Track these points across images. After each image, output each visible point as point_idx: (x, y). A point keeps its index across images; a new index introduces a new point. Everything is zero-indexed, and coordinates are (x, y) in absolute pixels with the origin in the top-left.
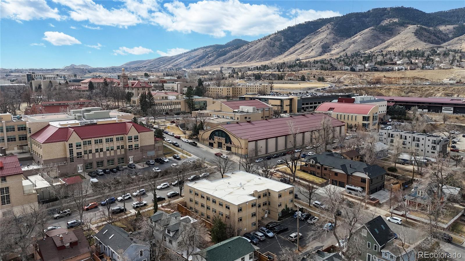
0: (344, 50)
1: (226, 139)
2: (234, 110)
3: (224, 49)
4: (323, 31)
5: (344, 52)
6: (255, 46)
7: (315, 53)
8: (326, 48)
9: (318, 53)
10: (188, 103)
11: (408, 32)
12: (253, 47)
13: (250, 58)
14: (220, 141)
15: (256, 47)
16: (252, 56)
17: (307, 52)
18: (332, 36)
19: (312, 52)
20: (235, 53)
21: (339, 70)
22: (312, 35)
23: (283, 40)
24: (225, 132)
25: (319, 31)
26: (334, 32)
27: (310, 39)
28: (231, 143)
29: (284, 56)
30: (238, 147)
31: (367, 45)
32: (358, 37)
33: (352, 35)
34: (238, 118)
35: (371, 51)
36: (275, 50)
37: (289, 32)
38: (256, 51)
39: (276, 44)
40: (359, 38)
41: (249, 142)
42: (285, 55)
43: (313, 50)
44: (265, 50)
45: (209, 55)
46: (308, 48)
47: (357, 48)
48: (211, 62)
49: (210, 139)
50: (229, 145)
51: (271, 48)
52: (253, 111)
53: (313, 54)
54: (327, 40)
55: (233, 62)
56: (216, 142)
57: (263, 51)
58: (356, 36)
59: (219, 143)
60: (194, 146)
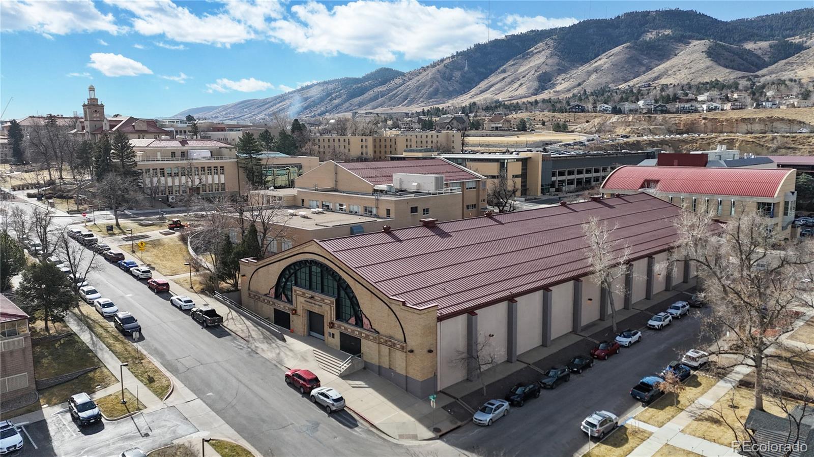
0: (579, 85)
1: (337, 301)
2: (376, 187)
3: (359, 85)
4: (540, 52)
5: (580, 88)
6: (417, 78)
7: (525, 89)
8: (545, 81)
9: (531, 91)
10: (246, 168)
11: (693, 52)
12: (413, 81)
13: (407, 99)
14: (316, 310)
15: (419, 81)
16: (412, 96)
17: (511, 89)
18: (555, 60)
19: (520, 88)
20: (381, 92)
21: (588, 112)
22: (520, 58)
23: (466, 68)
24: (334, 272)
25: (532, 51)
26: (558, 53)
27: (516, 66)
28: (359, 323)
29: (469, 95)
30: (390, 342)
31: (620, 75)
32: (603, 61)
33: (591, 57)
34: (388, 211)
35: (629, 86)
36: (452, 86)
37: (478, 54)
38: (418, 87)
39: (454, 75)
40: (605, 63)
41: (440, 319)
42: (471, 94)
43: (521, 84)
44: (434, 86)
45: (333, 95)
46: (512, 82)
47: (603, 80)
48: (336, 107)
49: (277, 296)
50: (351, 329)
51: (446, 83)
52: (437, 188)
53: (522, 91)
54: (546, 67)
55: (377, 107)
56: (300, 311)
57: (431, 87)
58: (600, 59)
59: (311, 313)
60: (207, 327)
